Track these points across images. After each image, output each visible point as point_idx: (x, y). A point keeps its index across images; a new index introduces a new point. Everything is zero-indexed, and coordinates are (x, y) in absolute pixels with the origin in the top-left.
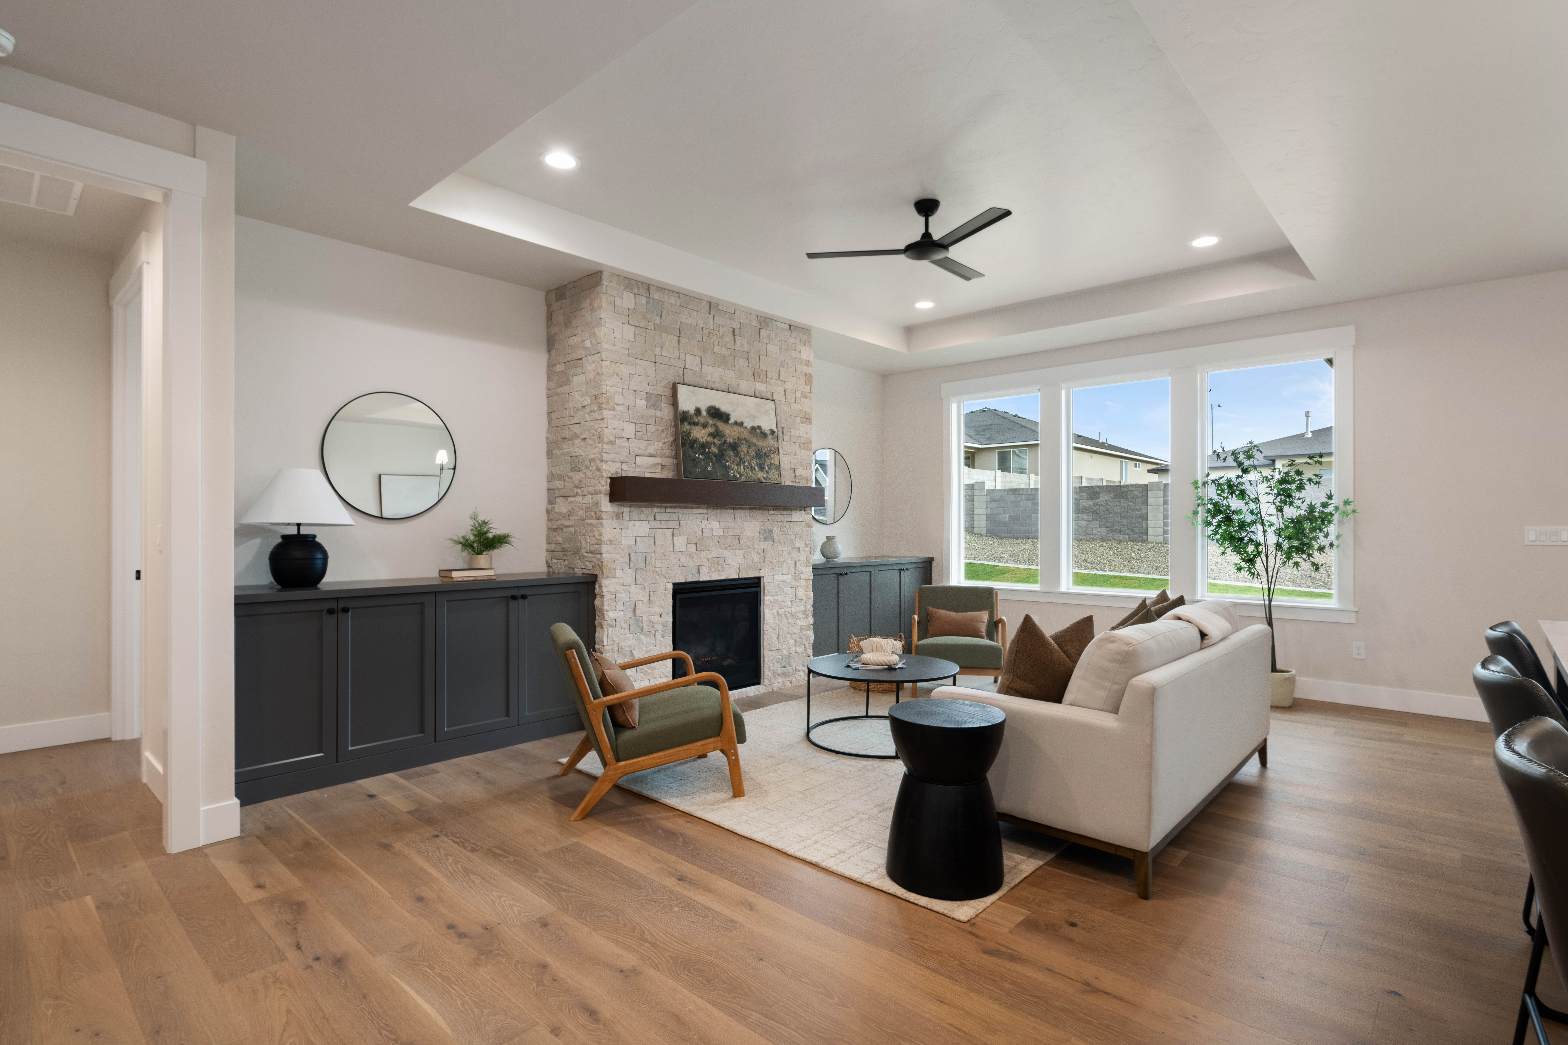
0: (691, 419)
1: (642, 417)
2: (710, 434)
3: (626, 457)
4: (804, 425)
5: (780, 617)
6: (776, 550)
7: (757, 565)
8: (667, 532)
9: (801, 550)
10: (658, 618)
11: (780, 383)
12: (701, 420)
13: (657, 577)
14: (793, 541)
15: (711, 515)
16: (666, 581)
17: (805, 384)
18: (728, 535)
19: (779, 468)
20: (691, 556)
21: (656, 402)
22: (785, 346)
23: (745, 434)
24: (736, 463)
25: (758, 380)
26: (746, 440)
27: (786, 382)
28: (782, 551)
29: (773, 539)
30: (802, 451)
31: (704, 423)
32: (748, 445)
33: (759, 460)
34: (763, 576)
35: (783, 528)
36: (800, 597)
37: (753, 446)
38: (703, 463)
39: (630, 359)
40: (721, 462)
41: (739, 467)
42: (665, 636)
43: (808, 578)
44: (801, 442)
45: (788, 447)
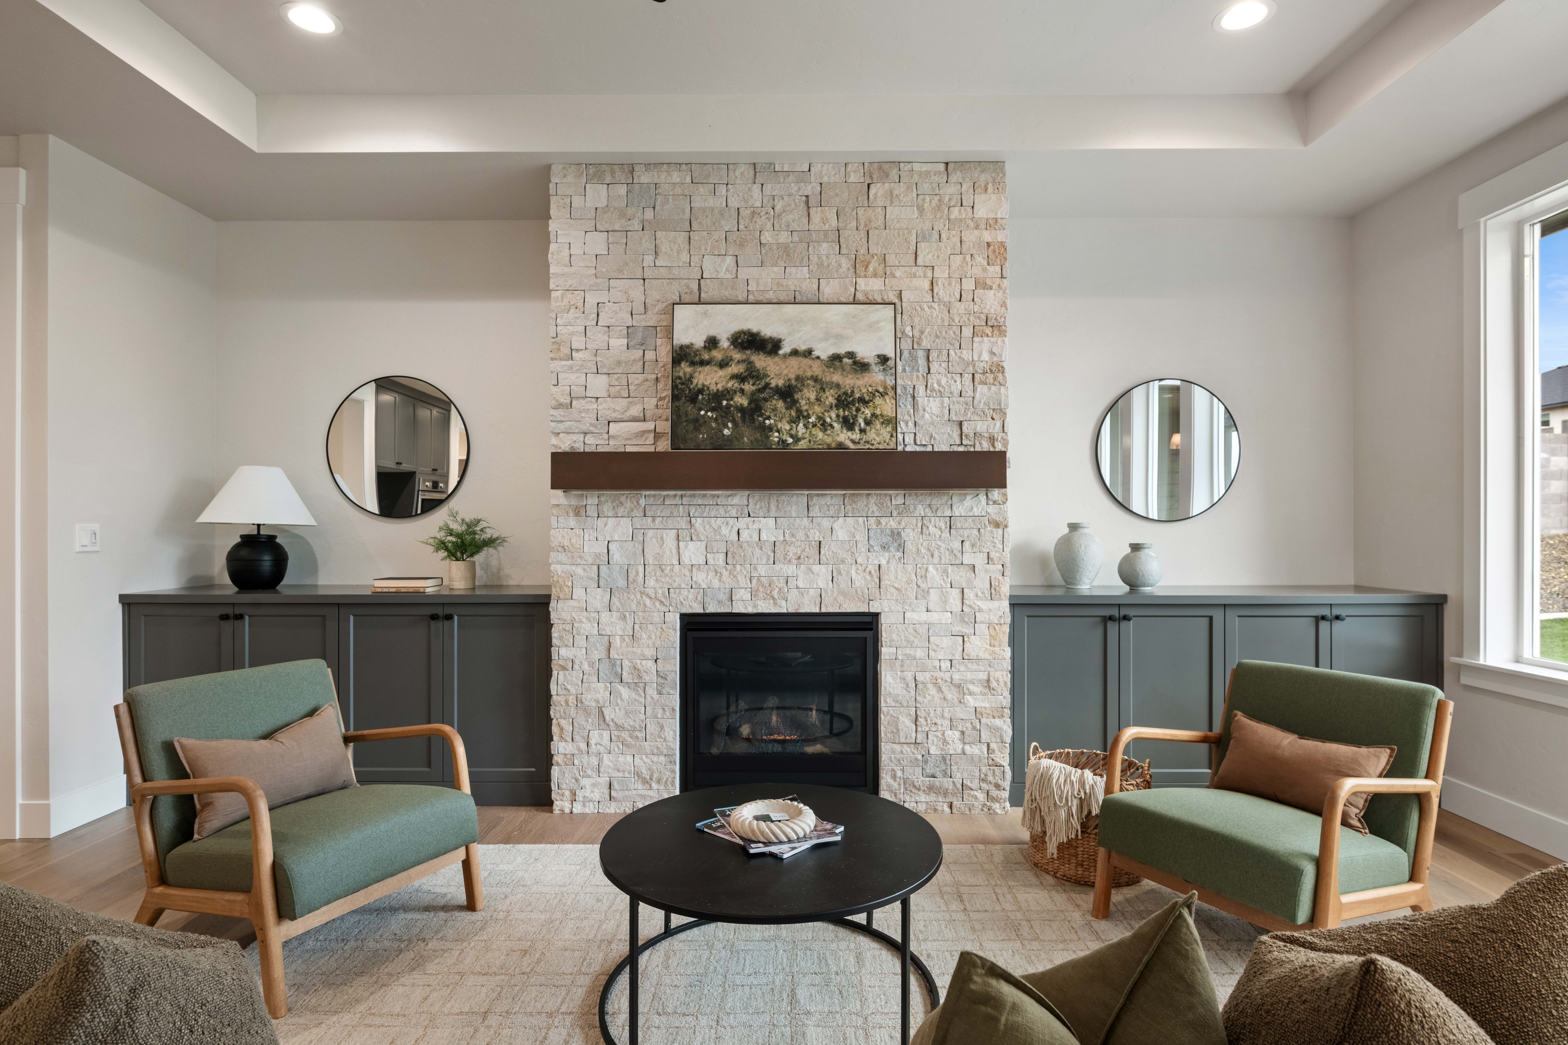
0: (696, 355)
1: (619, 363)
2: (734, 377)
3: (591, 425)
4: (986, 339)
5: (920, 686)
6: (909, 568)
7: (863, 593)
8: (667, 535)
9: (976, 569)
10: (650, 664)
11: (920, 271)
12: (717, 355)
13: (648, 602)
14: (955, 551)
15: (758, 507)
16: (664, 609)
17: (985, 263)
18: (794, 539)
19: (892, 422)
20: (716, 572)
21: (644, 338)
22: (934, 204)
23: (814, 369)
24: (788, 419)
25: (863, 274)
26: (816, 379)
27: (936, 268)
28: (927, 569)
29: (902, 547)
30: (979, 388)
31: (723, 360)
32: (819, 387)
33: (844, 411)
34: (878, 611)
35: (928, 528)
36: (973, 655)
37: (831, 388)
38: (714, 425)
39: (599, 281)
40: (753, 421)
41: (794, 426)
42: (664, 691)
43: (997, 622)
44: (977, 372)
45: (943, 383)
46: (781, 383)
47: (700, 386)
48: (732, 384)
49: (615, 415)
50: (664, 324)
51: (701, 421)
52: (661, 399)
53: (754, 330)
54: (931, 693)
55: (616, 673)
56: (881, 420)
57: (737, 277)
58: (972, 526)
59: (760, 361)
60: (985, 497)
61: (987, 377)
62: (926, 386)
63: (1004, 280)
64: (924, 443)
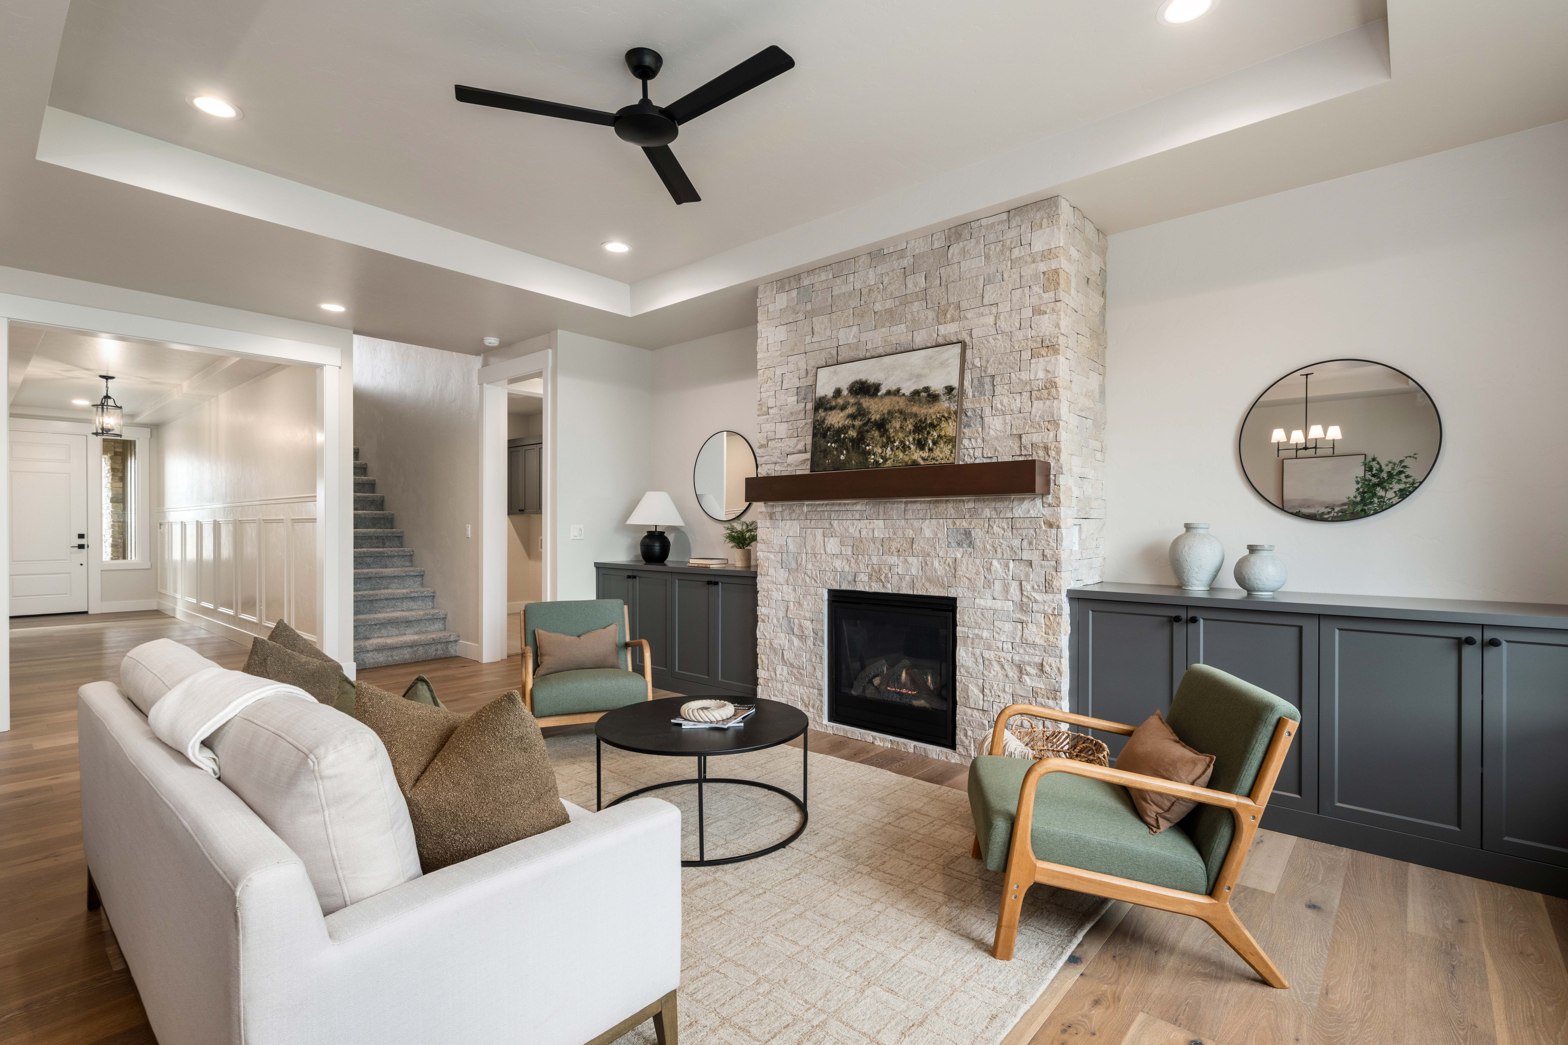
0: (828, 403)
2: (849, 416)
4: (1041, 359)
5: (986, 662)
6: (978, 562)
7: (943, 580)
8: (818, 533)
9: (1033, 565)
10: (808, 623)
11: (986, 310)
12: (840, 401)
13: (808, 579)
14: (1014, 548)
15: (872, 512)
16: (816, 585)
17: (1041, 292)
18: (895, 537)
20: (848, 560)
21: (806, 395)
22: (998, 250)
23: (900, 404)
24: (881, 445)
25: (943, 322)
26: (901, 412)
27: (999, 304)
28: (991, 563)
29: (971, 544)
30: (1036, 403)
31: (843, 405)
32: (903, 417)
33: (918, 435)
34: (955, 596)
35: (992, 528)
36: (1030, 640)
37: (911, 418)
38: (835, 453)
39: (782, 358)
40: (859, 448)
41: (884, 449)
42: (816, 644)
43: (1051, 613)
44: (1032, 389)
45: (1004, 403)
46: (878, 417)
47: (829, 425)
48: (848, 422)
49: (789, 450)
50: (813, 382)
51: (828, 450)
53: (864, 380)
54: (995, 669)
55: (791, 627)
56: (945, 440)
57: (860, 341)
58: (1029, 526)
59: (867, 402)
60: (1041, 500)
61: (1042, 393)
62: (992, 407)
63: (1058, 304)
64: (989, 456)
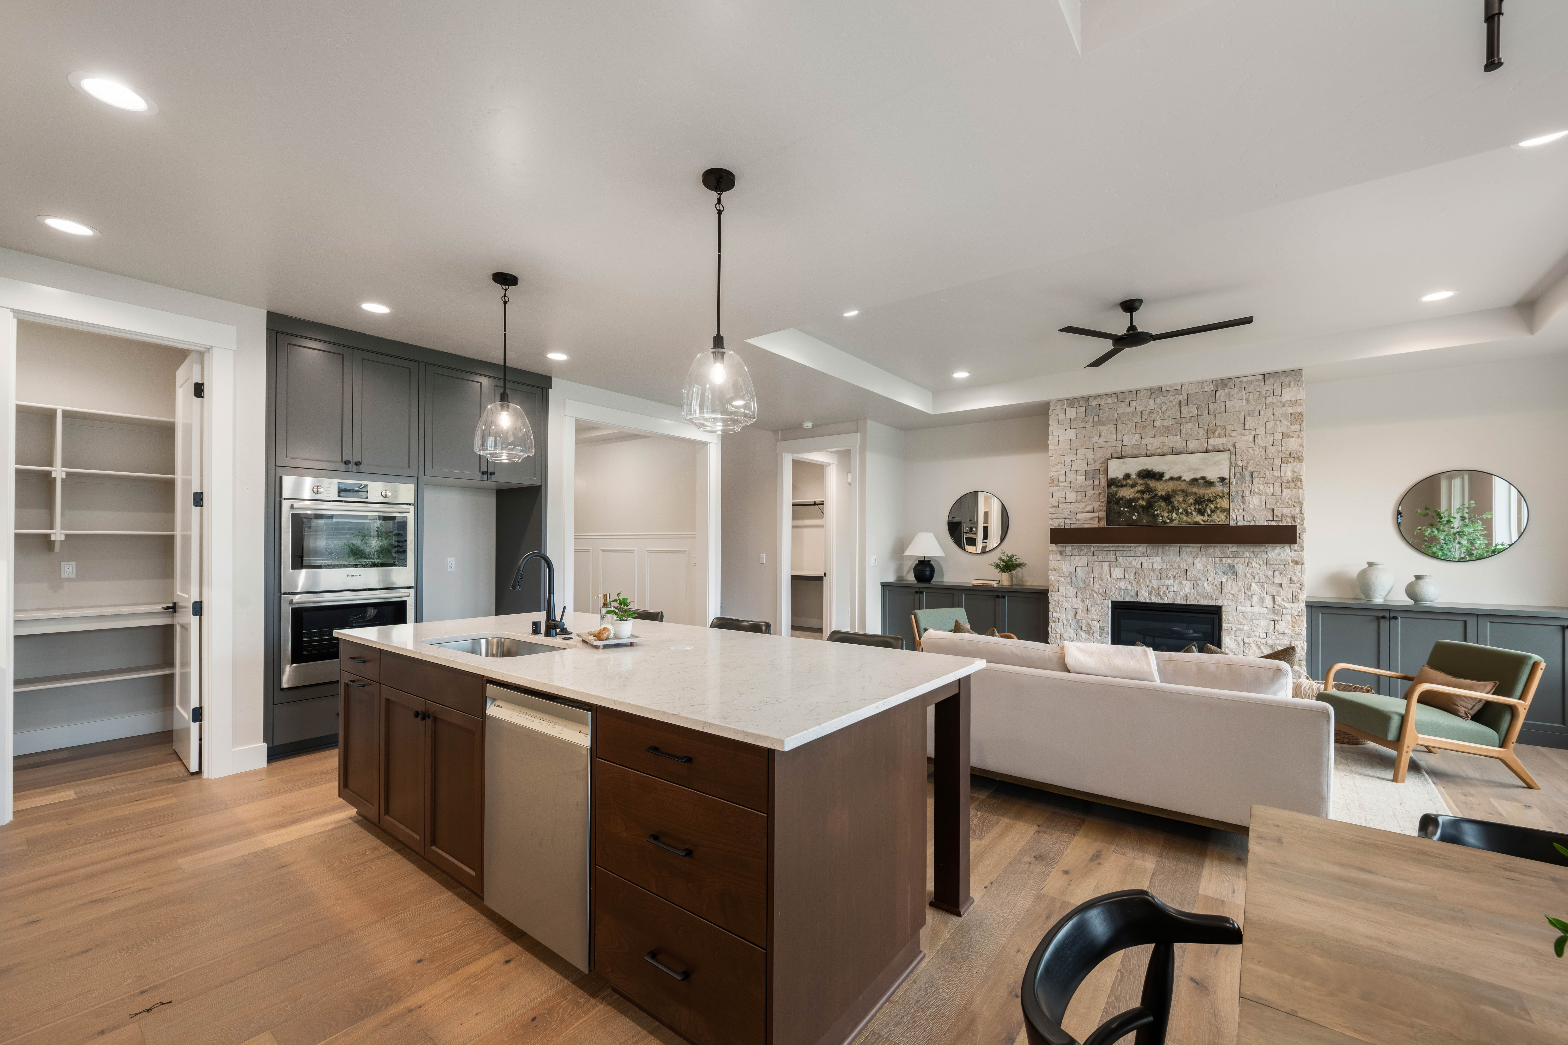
0: (1119, 482)
1: (1081, 487)
2: (1138, 492)
3: (1068, 515)
4: (1289, 464)
5: (1246, 645)
6: (1240, 584)
7: (1211, 595)
8: (1105, 564)
9: (1283, 586)
10: (1097, 623)
11: (1247, 432)
12: (1130, 482)
13: (1095, 594)
14: (1269, 576)
15: (1152, 552)
16: (1103, 598)
17: (1289, 424)
18: (1171, 568)
19: (1227, 511)
20: (1130, 582)
21: (1093, 475)
22: (1256, 396)
23: (1182, 486)
24: (1167, 511)
25: (1212, 437)
26: (1183, 491)
27: (1257, 430)
28: (1251, 585)
29: (1235, 573)
30: (1285, 491)
31: (1133, 484)
32: (1185, 495)
33: (1199, 506)
34: (1221, 605)
35: (1251, 563)
36: (1281, 631)
37: (1191, 495)
38: (1128, 514)
39: (1072, 451)
40: (1148, 512)
41: (1171, 514)
42: (1103, 636)
43: (1297, 614)
44: (1283, 482)
45: (1261, 489)
46: (1163, 493)
47: (1121, 497)
48: (1138, 495)
49: (1079, 510)
50: (1104, 468)
51: (1121, 513)
52: (1102, 502)
53: (1150, 469)
54: (1253, 649)
55: (1080, 625)
56: (1220, 510)
57: (1141, 443)
58: (1280, 563)
59: (1152, 484)
60: (1289, 548)
61: (1290, 484)
62: (1251, 491)
63: (1301, 432)
64: (1249, 520)
